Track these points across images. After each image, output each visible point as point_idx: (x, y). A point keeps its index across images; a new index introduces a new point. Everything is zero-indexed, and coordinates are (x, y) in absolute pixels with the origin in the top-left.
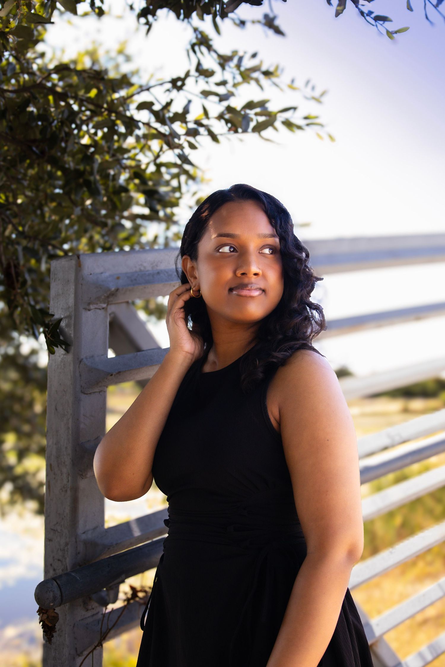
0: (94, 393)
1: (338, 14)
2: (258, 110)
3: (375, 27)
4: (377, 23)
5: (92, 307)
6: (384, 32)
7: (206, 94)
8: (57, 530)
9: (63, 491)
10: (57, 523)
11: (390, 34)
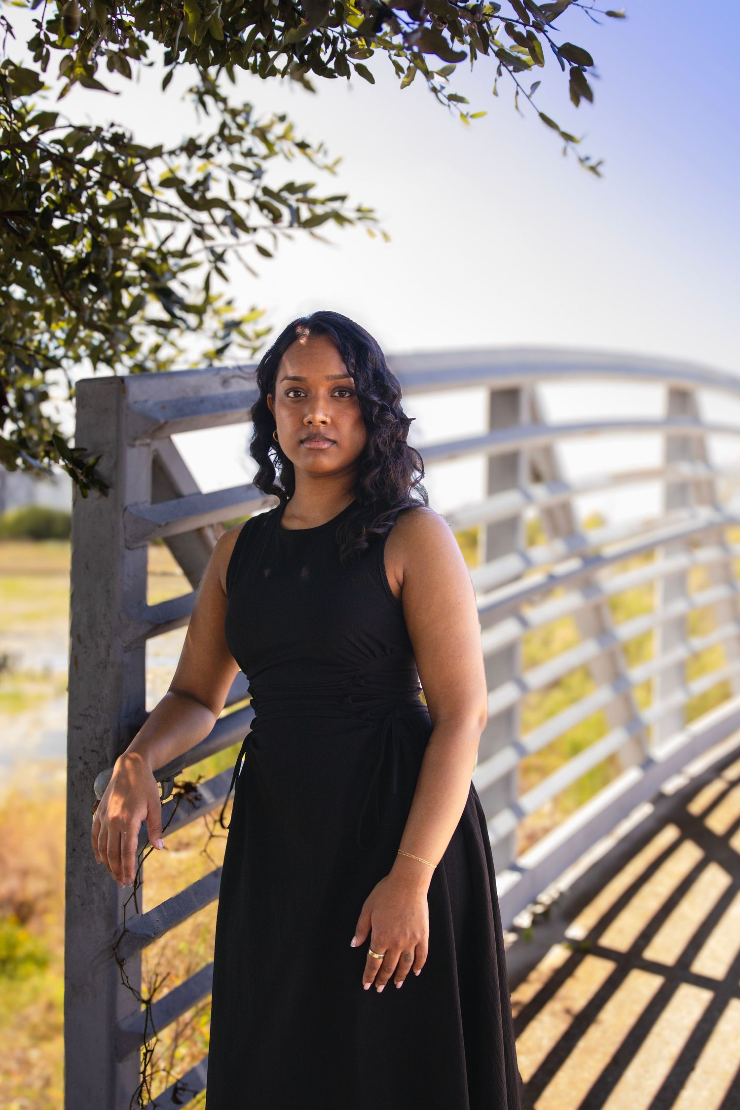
0: (138, 547)
1: (403, 86)
2: (300, 196)
3: (447, 108)
4: (450, 103)
5: (138, 443)
6: (458, 114)
7: (235, 168)
8: (89, 715)
9: (99, 667)
10: (90, 706)
11: (464, 116)
